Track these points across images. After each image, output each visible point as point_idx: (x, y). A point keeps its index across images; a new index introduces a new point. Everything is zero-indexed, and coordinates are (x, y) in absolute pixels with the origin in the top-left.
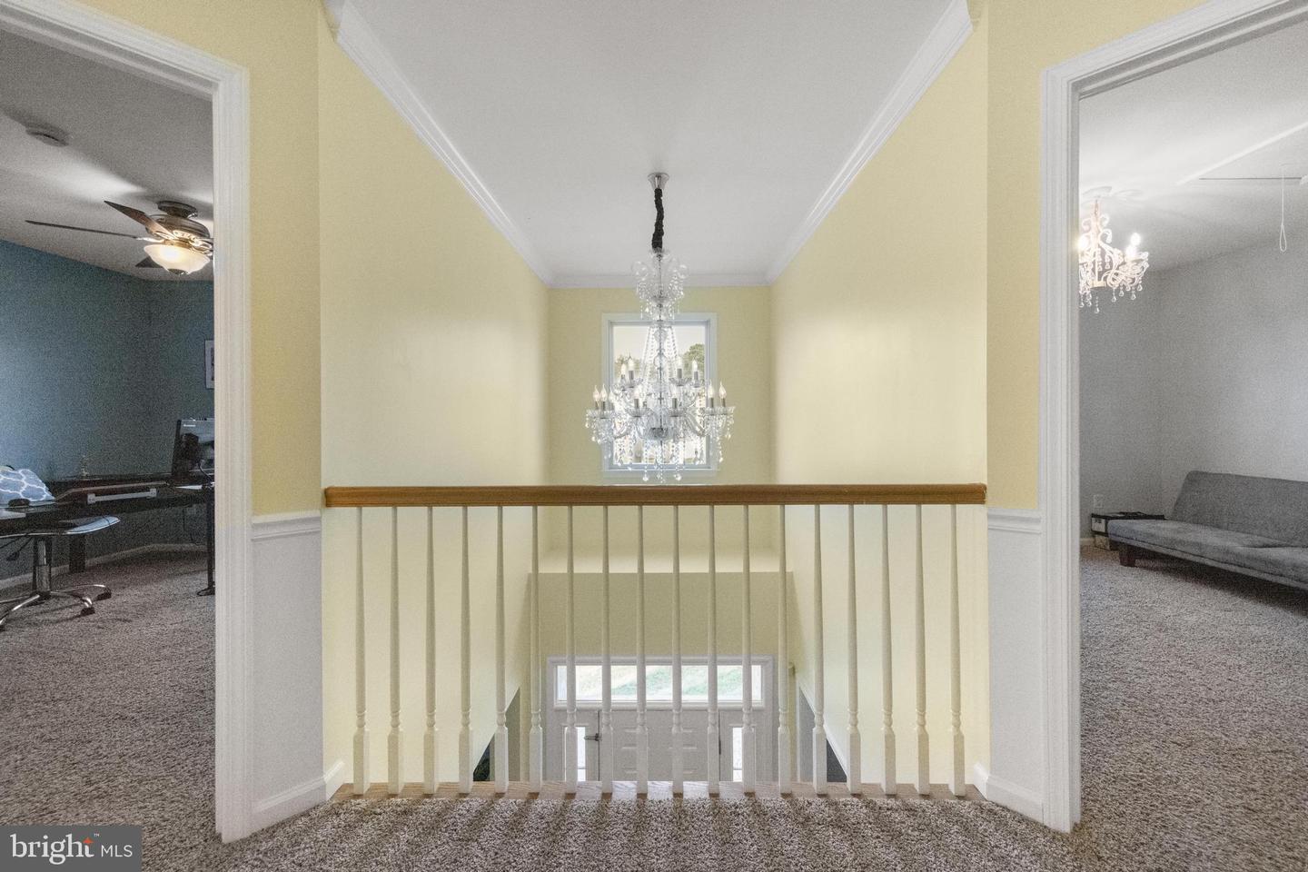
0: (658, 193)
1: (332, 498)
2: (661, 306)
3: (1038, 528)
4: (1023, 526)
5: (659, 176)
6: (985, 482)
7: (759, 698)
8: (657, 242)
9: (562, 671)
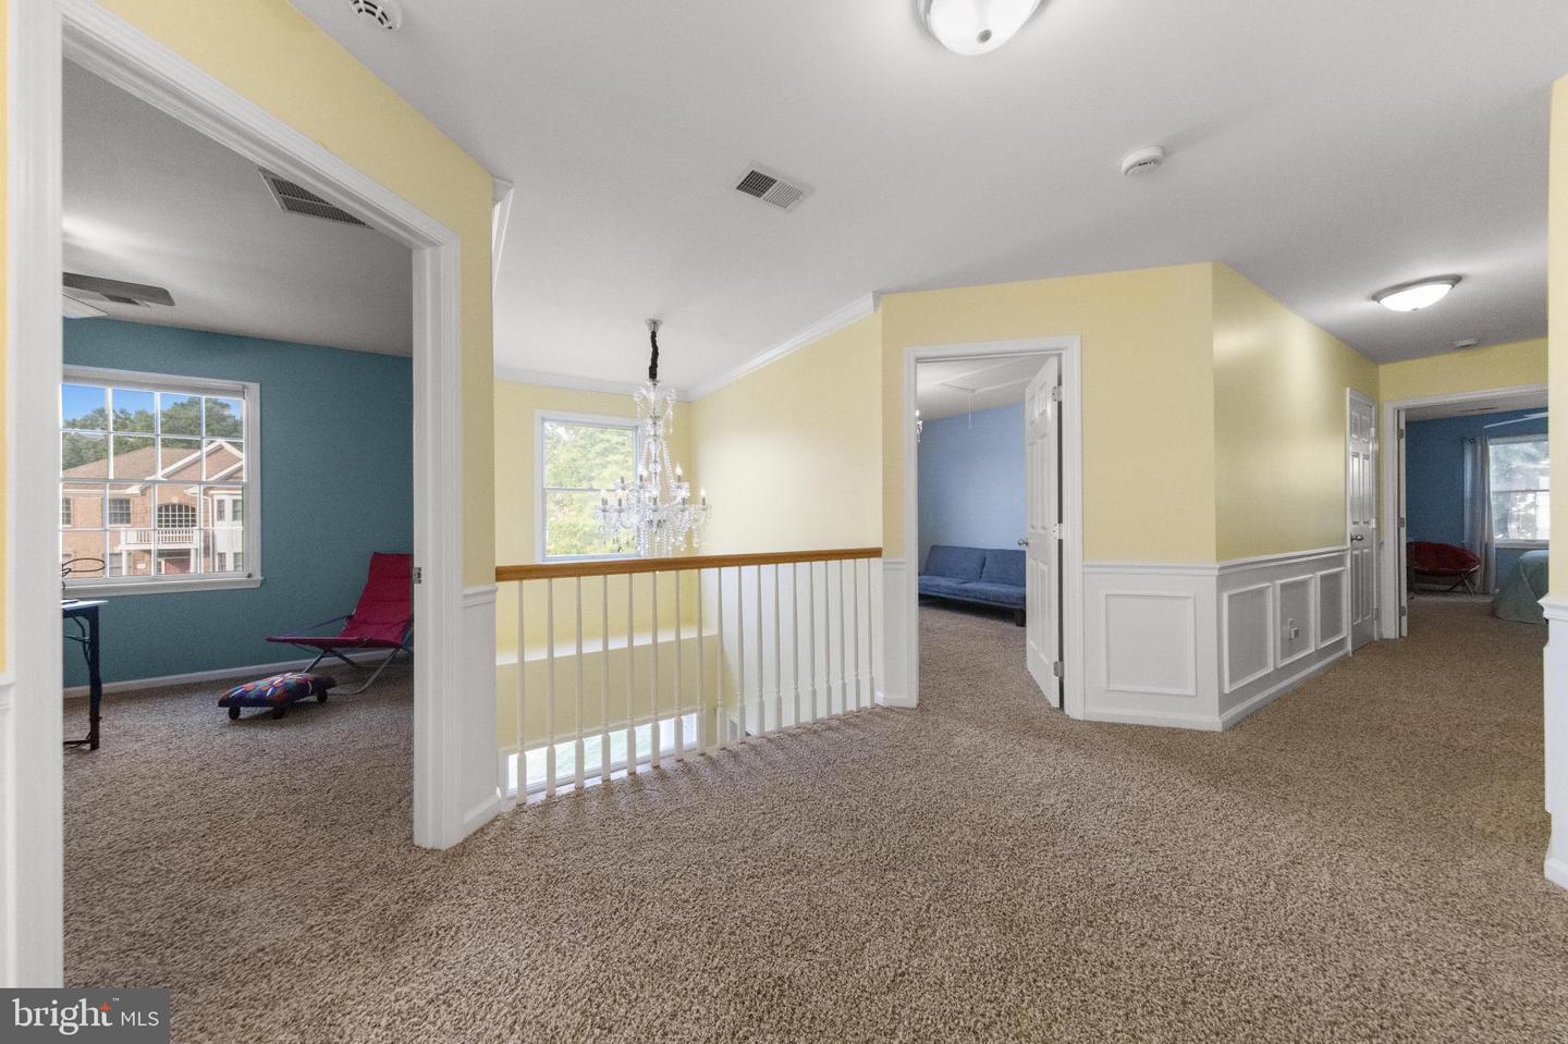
0: (654, 335)
1: (503, 574)
2: (655, 423)
3: (904, 566)
4: (899, 566)
5: (655, 323)
6: (881, 546)
7: (695, 739)
8: (653, 373)
9: (513, 760)
